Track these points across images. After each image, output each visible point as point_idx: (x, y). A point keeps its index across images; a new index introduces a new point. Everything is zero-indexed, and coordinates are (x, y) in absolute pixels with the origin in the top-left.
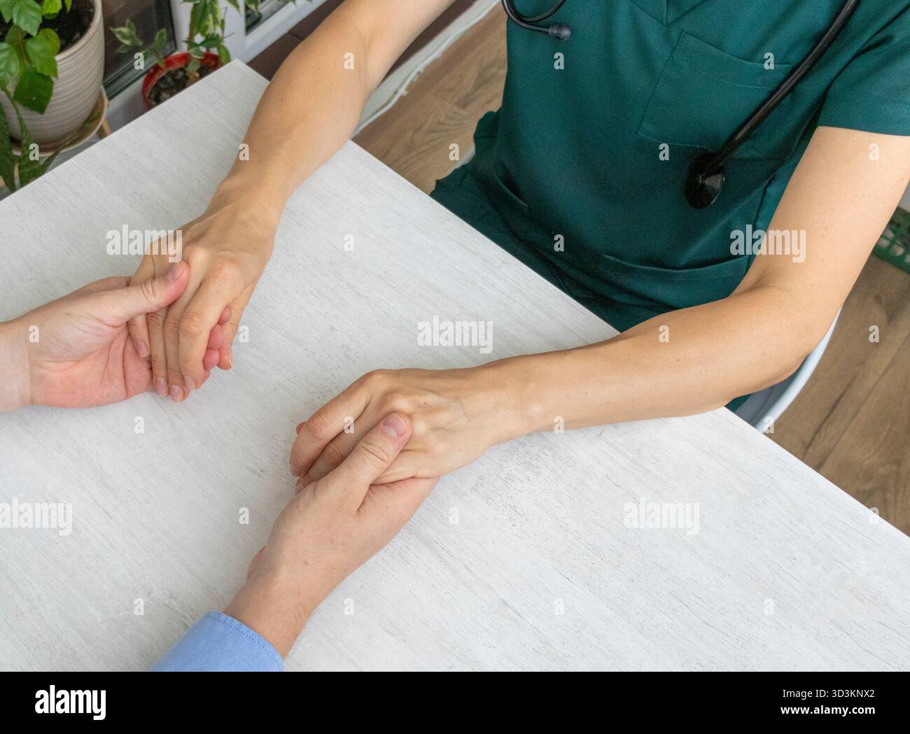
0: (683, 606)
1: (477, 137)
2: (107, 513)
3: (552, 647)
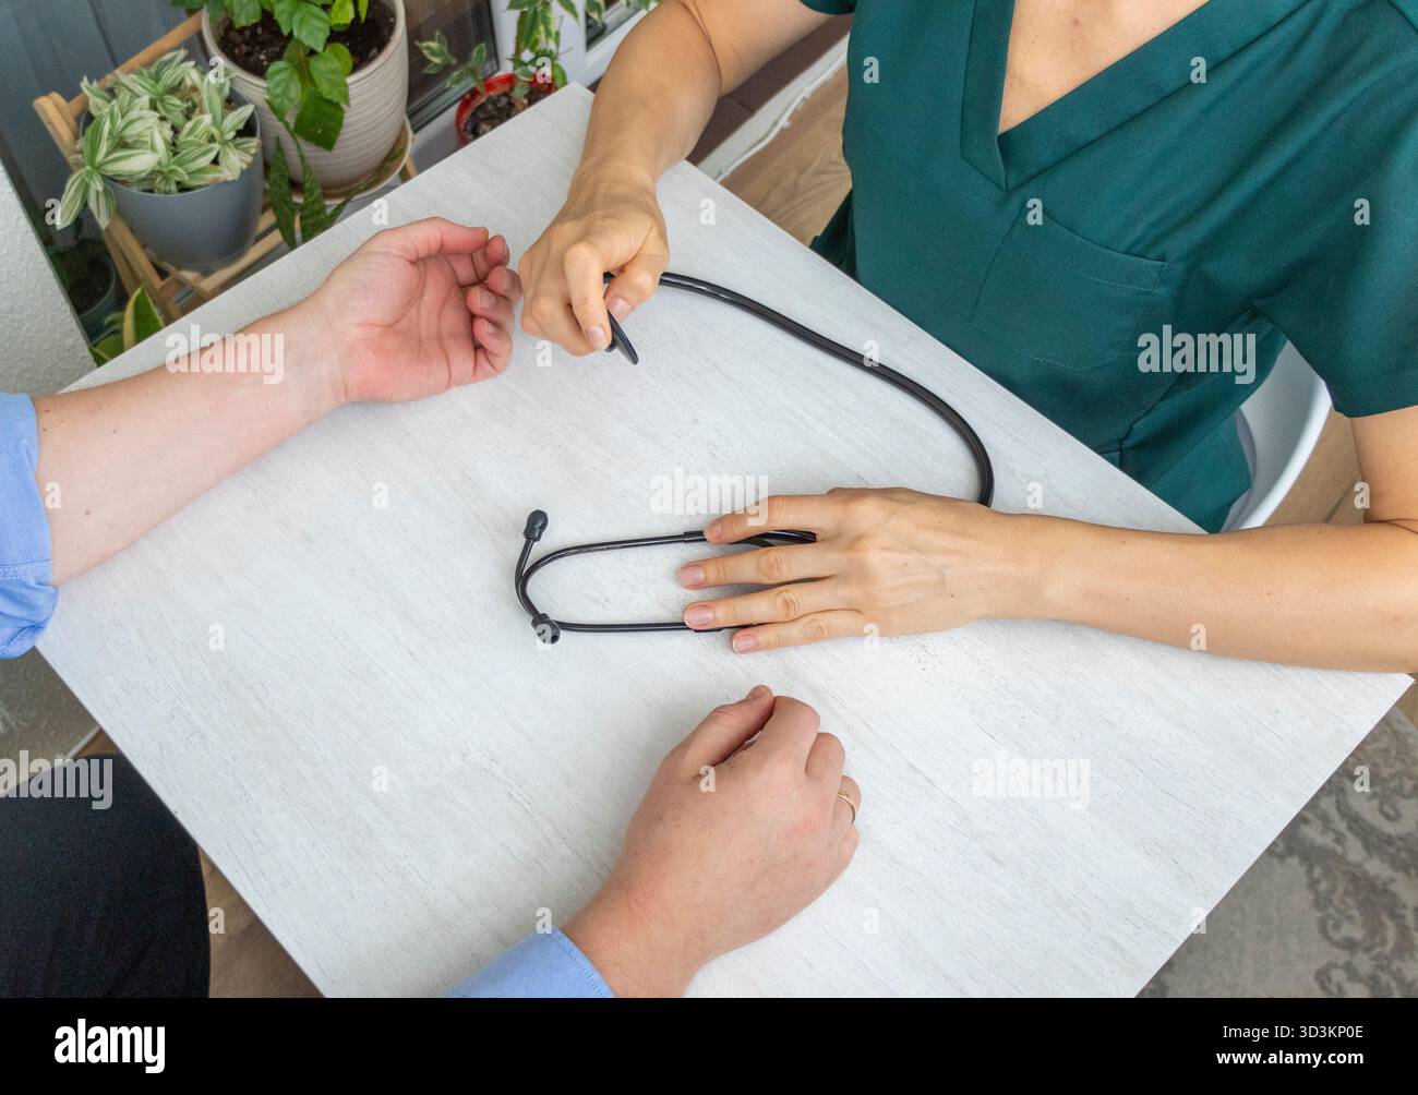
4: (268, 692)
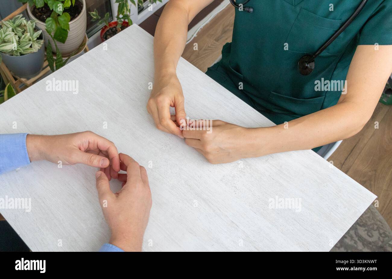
0: (297, 223)
1: (223, 52)
2: (88, 189)
3: (249, 238)
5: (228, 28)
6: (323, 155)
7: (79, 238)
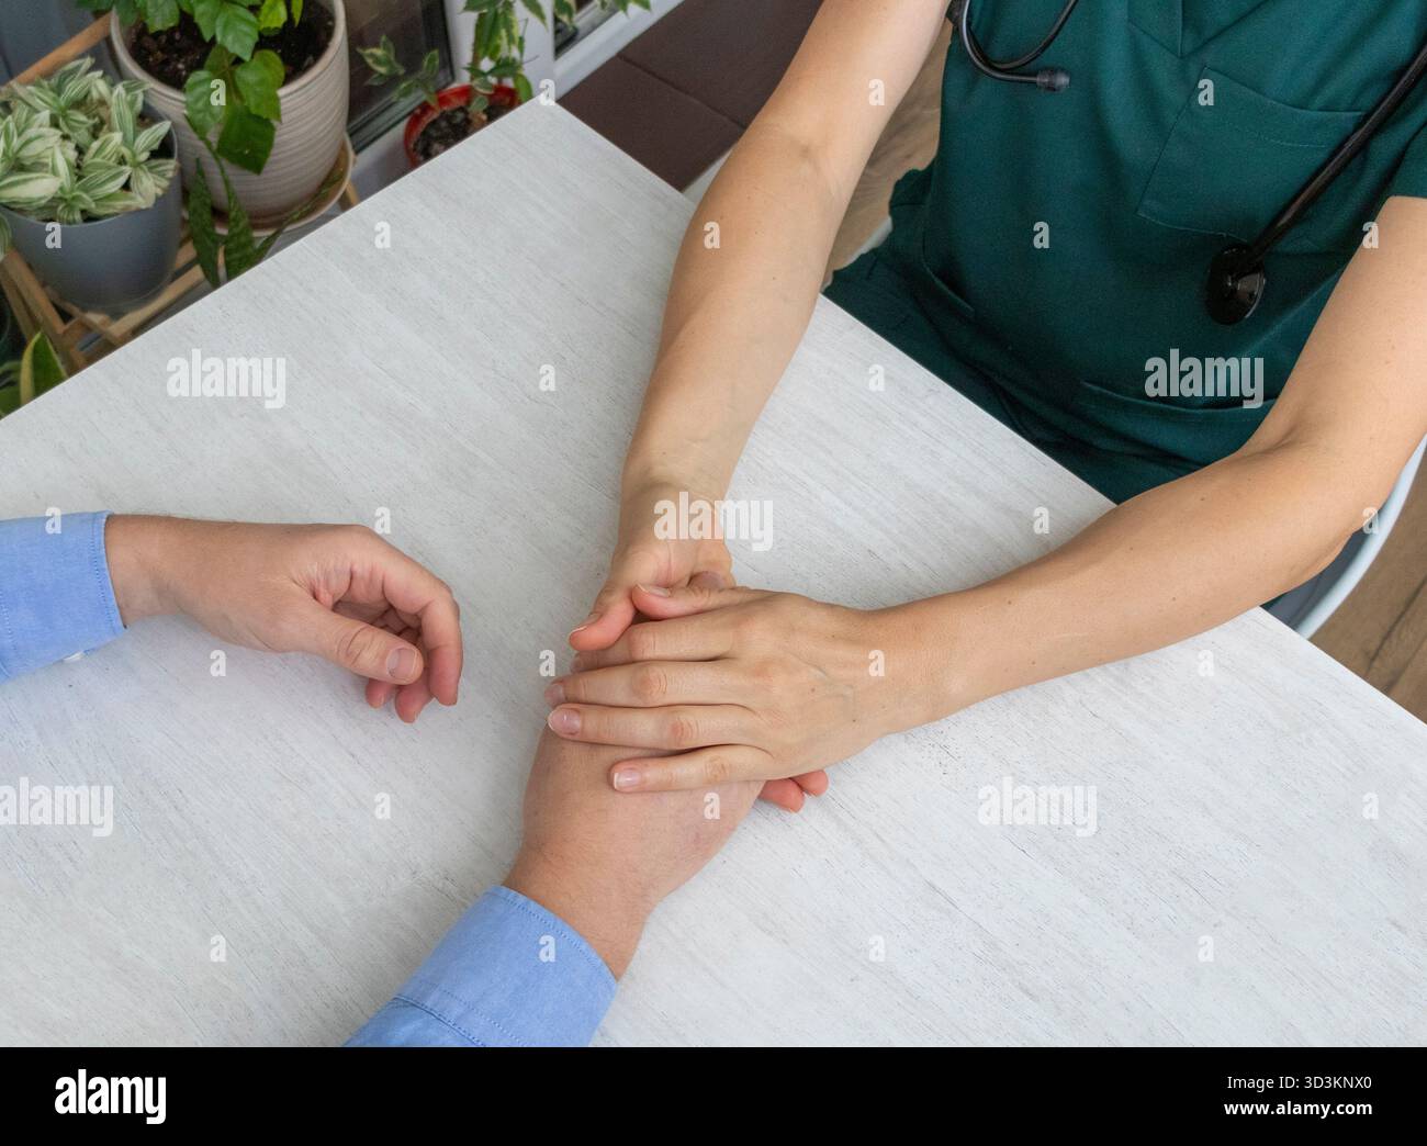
0: (1191, 892)
2: (353, 756)
4: (187, 801)
5: (917, 109)
6: (1294, 621)
7: (317, 951)
